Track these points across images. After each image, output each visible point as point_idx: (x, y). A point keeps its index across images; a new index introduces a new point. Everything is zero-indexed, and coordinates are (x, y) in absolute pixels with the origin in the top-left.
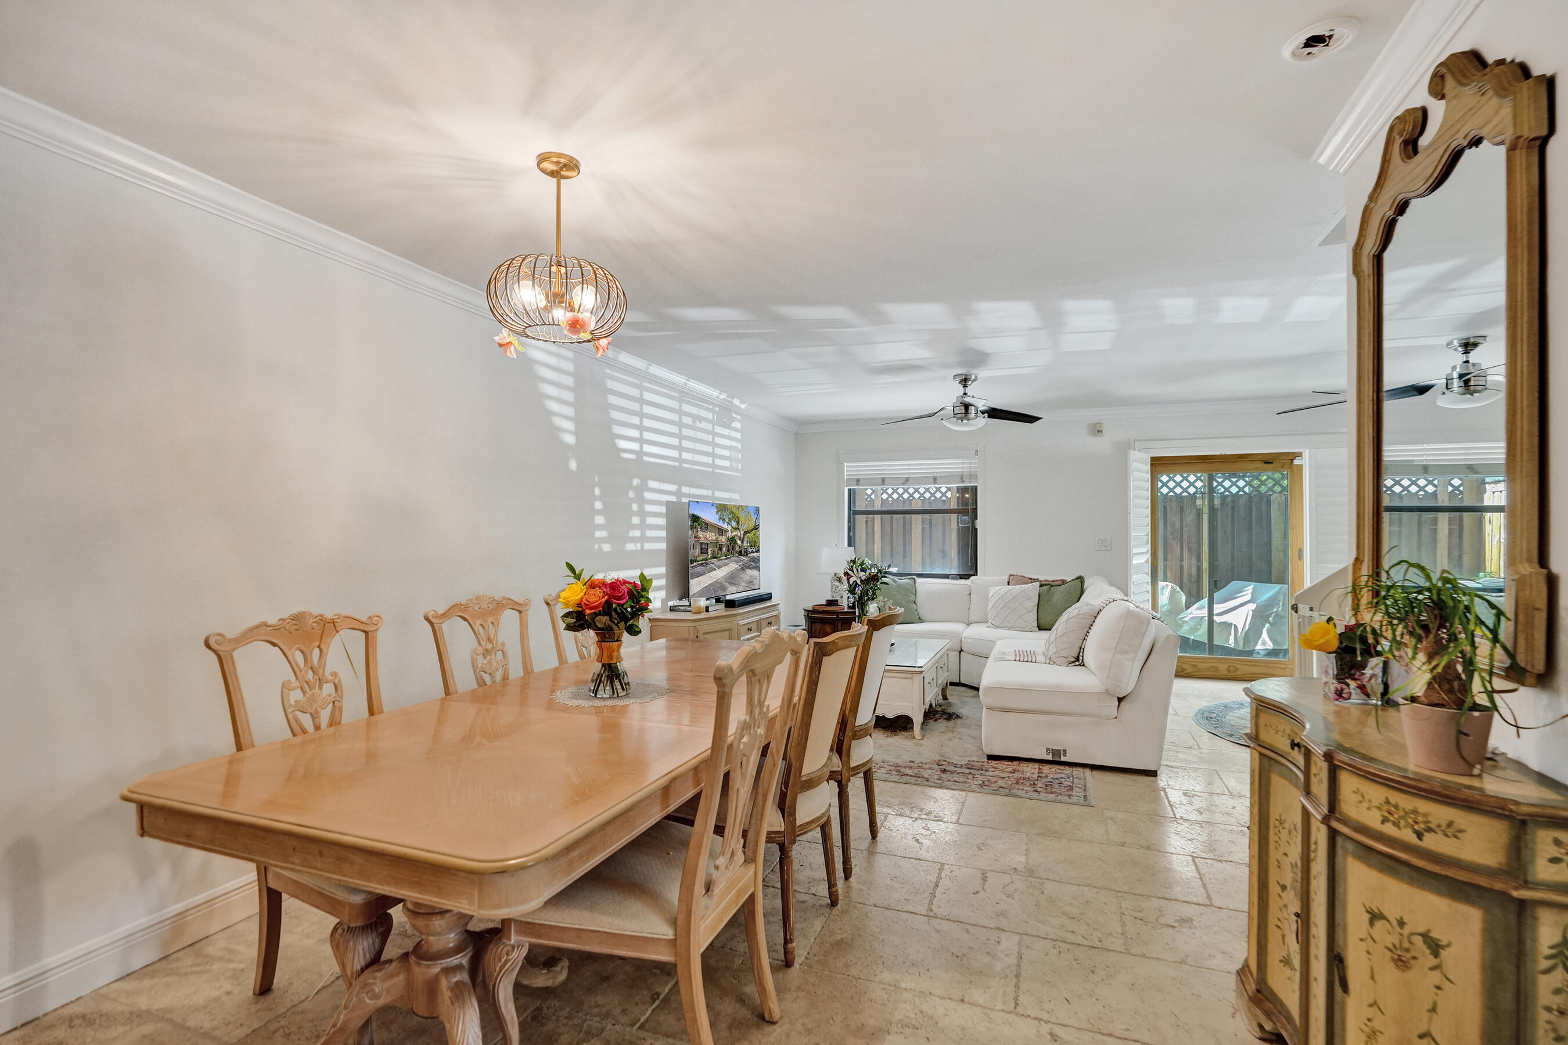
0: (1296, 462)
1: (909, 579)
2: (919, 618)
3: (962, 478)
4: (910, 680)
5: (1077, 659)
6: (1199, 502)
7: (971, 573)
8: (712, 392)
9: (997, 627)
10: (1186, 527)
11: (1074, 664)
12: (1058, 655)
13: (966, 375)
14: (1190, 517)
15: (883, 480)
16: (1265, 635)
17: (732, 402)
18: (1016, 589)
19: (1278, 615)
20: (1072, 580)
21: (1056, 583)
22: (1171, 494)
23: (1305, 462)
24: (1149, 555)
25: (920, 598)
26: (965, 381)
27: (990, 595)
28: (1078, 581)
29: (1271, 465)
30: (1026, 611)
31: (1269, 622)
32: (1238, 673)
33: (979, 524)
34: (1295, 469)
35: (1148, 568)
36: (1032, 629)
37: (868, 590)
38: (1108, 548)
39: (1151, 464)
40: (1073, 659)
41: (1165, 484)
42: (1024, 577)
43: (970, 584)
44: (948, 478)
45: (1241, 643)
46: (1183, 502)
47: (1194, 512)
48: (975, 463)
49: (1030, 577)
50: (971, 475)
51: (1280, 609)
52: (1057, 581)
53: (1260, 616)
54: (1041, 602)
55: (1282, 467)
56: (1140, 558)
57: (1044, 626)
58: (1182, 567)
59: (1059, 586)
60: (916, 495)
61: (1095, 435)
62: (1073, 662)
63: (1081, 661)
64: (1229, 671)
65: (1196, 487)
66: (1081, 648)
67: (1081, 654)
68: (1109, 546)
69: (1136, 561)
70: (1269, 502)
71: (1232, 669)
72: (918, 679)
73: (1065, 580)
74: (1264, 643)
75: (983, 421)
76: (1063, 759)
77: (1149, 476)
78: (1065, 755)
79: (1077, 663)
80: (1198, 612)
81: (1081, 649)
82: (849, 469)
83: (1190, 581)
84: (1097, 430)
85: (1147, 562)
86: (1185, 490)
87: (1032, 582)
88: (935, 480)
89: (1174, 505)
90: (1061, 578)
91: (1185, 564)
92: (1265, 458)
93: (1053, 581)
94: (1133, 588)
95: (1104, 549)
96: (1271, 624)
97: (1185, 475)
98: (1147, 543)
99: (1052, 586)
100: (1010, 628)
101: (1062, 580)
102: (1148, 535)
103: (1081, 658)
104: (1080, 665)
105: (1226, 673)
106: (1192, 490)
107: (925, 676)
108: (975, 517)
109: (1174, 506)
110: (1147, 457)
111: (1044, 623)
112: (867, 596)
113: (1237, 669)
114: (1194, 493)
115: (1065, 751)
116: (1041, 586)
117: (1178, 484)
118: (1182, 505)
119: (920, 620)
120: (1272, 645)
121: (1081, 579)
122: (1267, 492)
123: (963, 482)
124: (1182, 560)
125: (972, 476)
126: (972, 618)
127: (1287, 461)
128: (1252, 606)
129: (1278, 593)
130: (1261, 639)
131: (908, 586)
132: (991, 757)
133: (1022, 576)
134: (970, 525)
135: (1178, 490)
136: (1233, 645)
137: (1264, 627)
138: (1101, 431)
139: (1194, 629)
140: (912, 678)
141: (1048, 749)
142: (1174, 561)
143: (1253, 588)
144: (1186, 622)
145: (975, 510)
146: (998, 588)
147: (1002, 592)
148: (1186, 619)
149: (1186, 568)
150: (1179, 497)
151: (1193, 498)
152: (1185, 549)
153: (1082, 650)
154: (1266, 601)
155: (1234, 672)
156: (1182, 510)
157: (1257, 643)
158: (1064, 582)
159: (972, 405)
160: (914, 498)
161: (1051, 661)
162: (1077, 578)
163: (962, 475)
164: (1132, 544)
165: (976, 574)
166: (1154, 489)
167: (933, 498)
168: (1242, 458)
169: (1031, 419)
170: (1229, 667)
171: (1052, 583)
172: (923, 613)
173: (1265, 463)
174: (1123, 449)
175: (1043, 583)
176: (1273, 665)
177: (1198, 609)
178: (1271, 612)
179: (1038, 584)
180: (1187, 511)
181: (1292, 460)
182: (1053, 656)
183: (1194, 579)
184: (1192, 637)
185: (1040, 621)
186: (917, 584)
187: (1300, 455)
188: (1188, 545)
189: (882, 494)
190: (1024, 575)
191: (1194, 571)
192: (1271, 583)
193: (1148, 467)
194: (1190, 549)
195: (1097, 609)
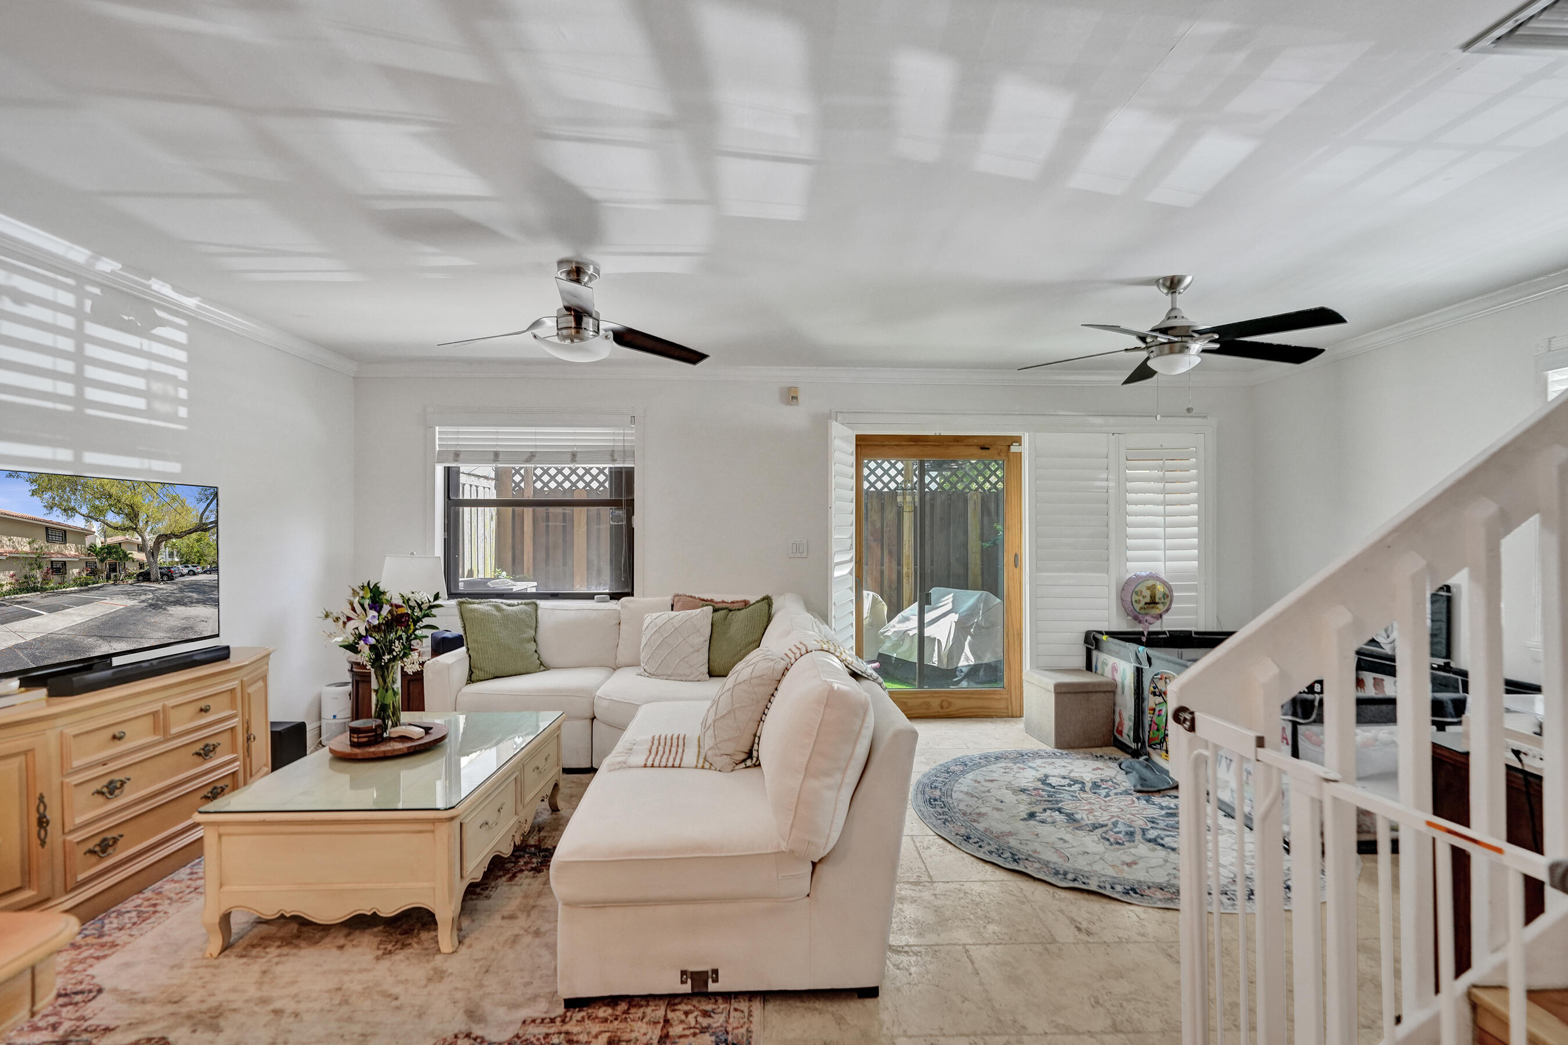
0: (1014, 449)
1: (525, 604)
2: (541, 664)
3: (612, 456)
4: (429, 835)
5: (750, 755)
6: (899, 499)
7: (626, 591)
8: (78, 254)
9: (651, 675)
10: (887, 527)
11: (743, 765)
12: (718, 752)
13: (577, 263)
14: (890, 515)
15: (496, 454)
16: (967, 650)
17: (149, 287)
18: (681, 615)
19: (978, 626)
20: (758, 602)
21: (736, 606)
22: (872, 489)
23: (1025, 449)
24: (853, 564)
25: (544, 634)
26: (576, 273)
27: (645, 626)
28: (764, 604)
29: (988, 451)
30: (691, 650)
31: (970, 634)
32: (952, 709)
33: (637, 521)
34: (1011, 456)
35: (852, 582)
36: (700, 677)
37: (392, 642)
38: (805, 555)
39: (856, 445)
40: (743, 756)
41: (872, 472)
42: (695, 598)
43: (619, 608)
44: (593, 454)
45: (945, 660)
46: (885, 499)
47: (895, 510)
48: (632, 434)
49: (703, 596)
50: (624, 452)
51: (980, 618)
52: (737, 602)
53: (962, 628)
54: (715, 635)
55: (999, 454)
56: (843, 570)
57: (717, 670)
58: (882, 572)
59: (739, 610)
60: (581, 485)
61: (789, 404)
62: (744, 761)
63: (755, 759)
64: (942, 707)
65: (896, 482)
66: (755, 735)
67: (756, 747)
68: (806, 553)
69: (838, 573)
70: (966, 500)
71: (945, 704)
72: (444, 832)
73: (749, 602)
74: (967, 659)
75: (609, 349)
76: (712, 987)
77: (853, 459)
78: (716, 980)
79: (749, 763)
80: (901, 625)
81: (756, 737)
82: (442, 436)
83: (890, 587)
84: (791, 397)
85: (850, 573)
86: (886, 485)
87: (703, 606)
88: (574, 457)
89: (875, 501)
90: (743, 599)
91: (886, 568)
92: (982, 442)
93: (732, 602)
94: (834, 612)
95: (798, 555)
96: (973, 637)
97: (893, 462)
98: (851, 549)
99: (730, 611)
100: (668, 677)
101: (745, 601)
102: (851, 537)
103: (755, 754)
104: (755, 766)
105: (938, 709)
106: (893, 485)
107: (466, 821)
108: (630, 513)
109: (875, 503)
110: (852, 434)
111: (717, 667)
112: (391, 651)
113: (950, 704)
114: (895, 489)
115: (715, 972)
116: (715, 610)
117: (886, 472)
118: (883, 501)
119: (543, 666)
120: (973, 660)
121: (768, 600)
122: (964, 489)
123: (614, 460)
124: (882, 565)
125: (628, 453)
126: (621, 659)
127: (1004, 448)
128: (955, 617)
129: (978, 601)
130: (964, 654)
131: (524, 616)
132: (573, 1004)
133: (691, 597)
134: (624, 523)
135: (879, 485)
136: (937, 663)
137: (966, 640)
138: (796, 398)
139: (896, 646)
140: (433, 831)
141: (683, 973)
142: (874, 565)
143: (953, 597)
144: (888, 637)
145: (631, 503)
146: (655, 615)
147: (659, 622)
148: (889, 634)
149: (886, 573)
150: (879, 493)
151: (893, 493)
152: (886, 552)
153: (757, 739)
154: (967, 610)
155: (948, 708)
156: (882, 508)
157: (960, 659)
158: (746, 604)
159: (590, 316)
160: (577, 488)
161: (706, 764)
162: (763, 599)
163: (613, 451)
164: (834, 549)
165: (631, 594)
166: (859, 478)
167: (602, 489)
168: (958, 441)
169: (692, 357)
170: (942, 701)
171: (730, 606)
172: (547, 656)
173: (982, 448)
174: (821, 424)
175: (717, 606)
176: (989, 696)
177: (900, 622)
178: (972, 622)
179: (710, 608)
180: (888, 508)
181: (1009, 446)
182: (710, 753)
183: (894, 586)
184: (895, 655)
185: (712, 663)
186: (539, 612)
187: (1018, 440)
188: (889, 546)
189: (535, 482)
190: (694, 595)
191: (894, 577)
192: (968, 589)
193: (852, 448)
194: (890, 552)
195: (782, 665)
